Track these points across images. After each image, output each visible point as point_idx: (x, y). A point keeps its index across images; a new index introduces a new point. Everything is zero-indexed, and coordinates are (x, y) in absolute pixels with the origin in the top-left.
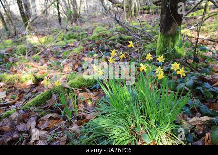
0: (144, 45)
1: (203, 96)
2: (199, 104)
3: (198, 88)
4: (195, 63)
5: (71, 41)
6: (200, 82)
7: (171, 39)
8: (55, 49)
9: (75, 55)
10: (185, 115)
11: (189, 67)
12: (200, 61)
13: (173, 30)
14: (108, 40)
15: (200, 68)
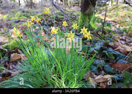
0: (71, 22)
1: (107, 58)
2: (104, 64)
3: (104, 51)
4: (103, 34)
5: (22, 18)
6: (106, 47)
7: (88, 17)
8: (10, 22)
9: (23, 27)
10: (92, 73)
11: (99, 37)
12: (107, 34)
13: (90, 11)
14: (48, 18)
15: (106, 38)
